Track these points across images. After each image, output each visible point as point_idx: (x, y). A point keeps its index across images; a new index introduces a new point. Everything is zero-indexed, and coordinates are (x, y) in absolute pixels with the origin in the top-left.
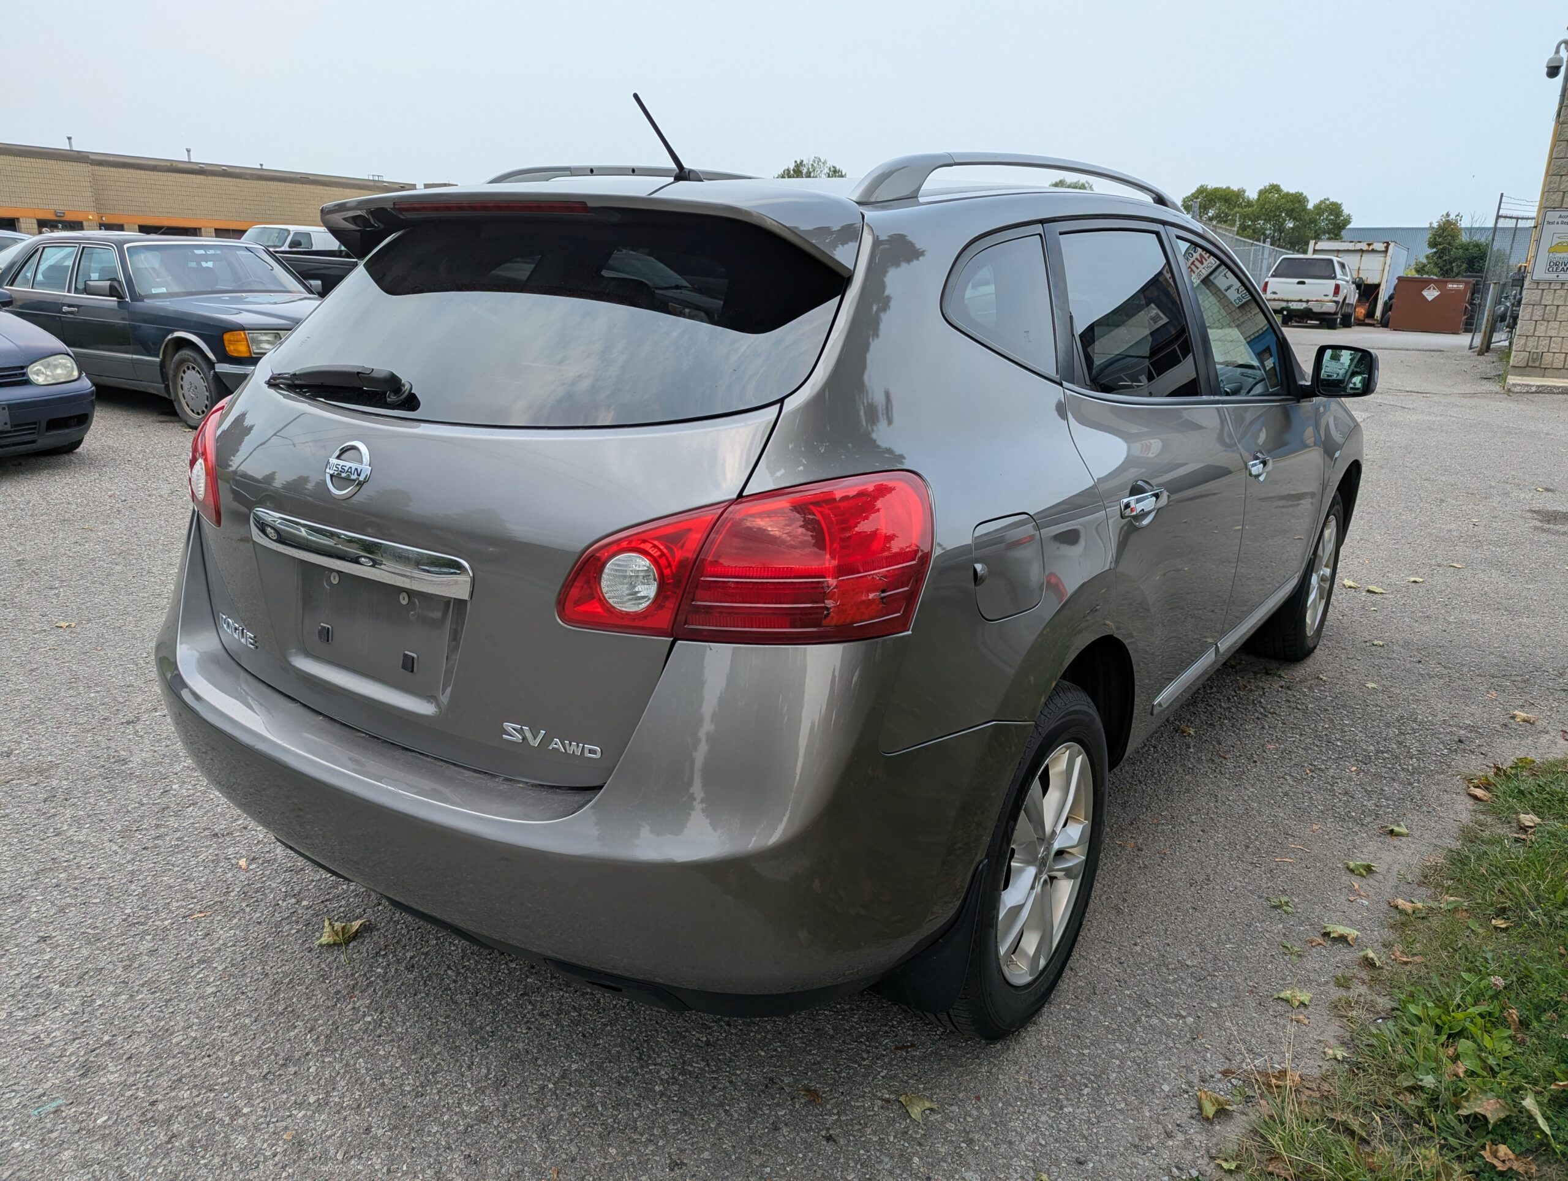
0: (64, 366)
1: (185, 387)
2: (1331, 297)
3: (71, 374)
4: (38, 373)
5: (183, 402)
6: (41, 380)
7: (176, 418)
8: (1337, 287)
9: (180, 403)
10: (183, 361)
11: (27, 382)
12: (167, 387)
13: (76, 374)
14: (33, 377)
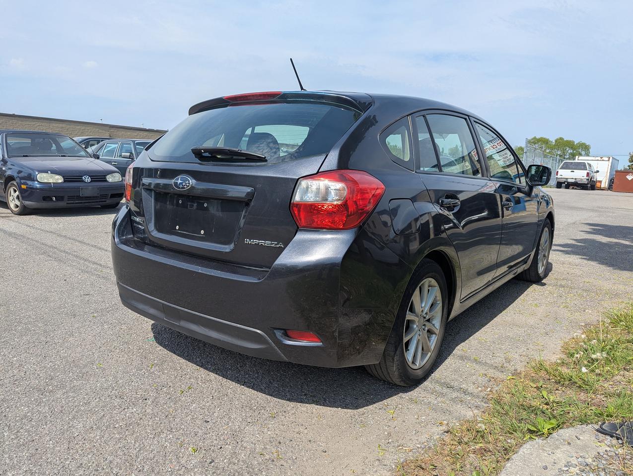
4: (109, 178)
8: (588, 174)
11: (106, 181)
13: (121, 179)
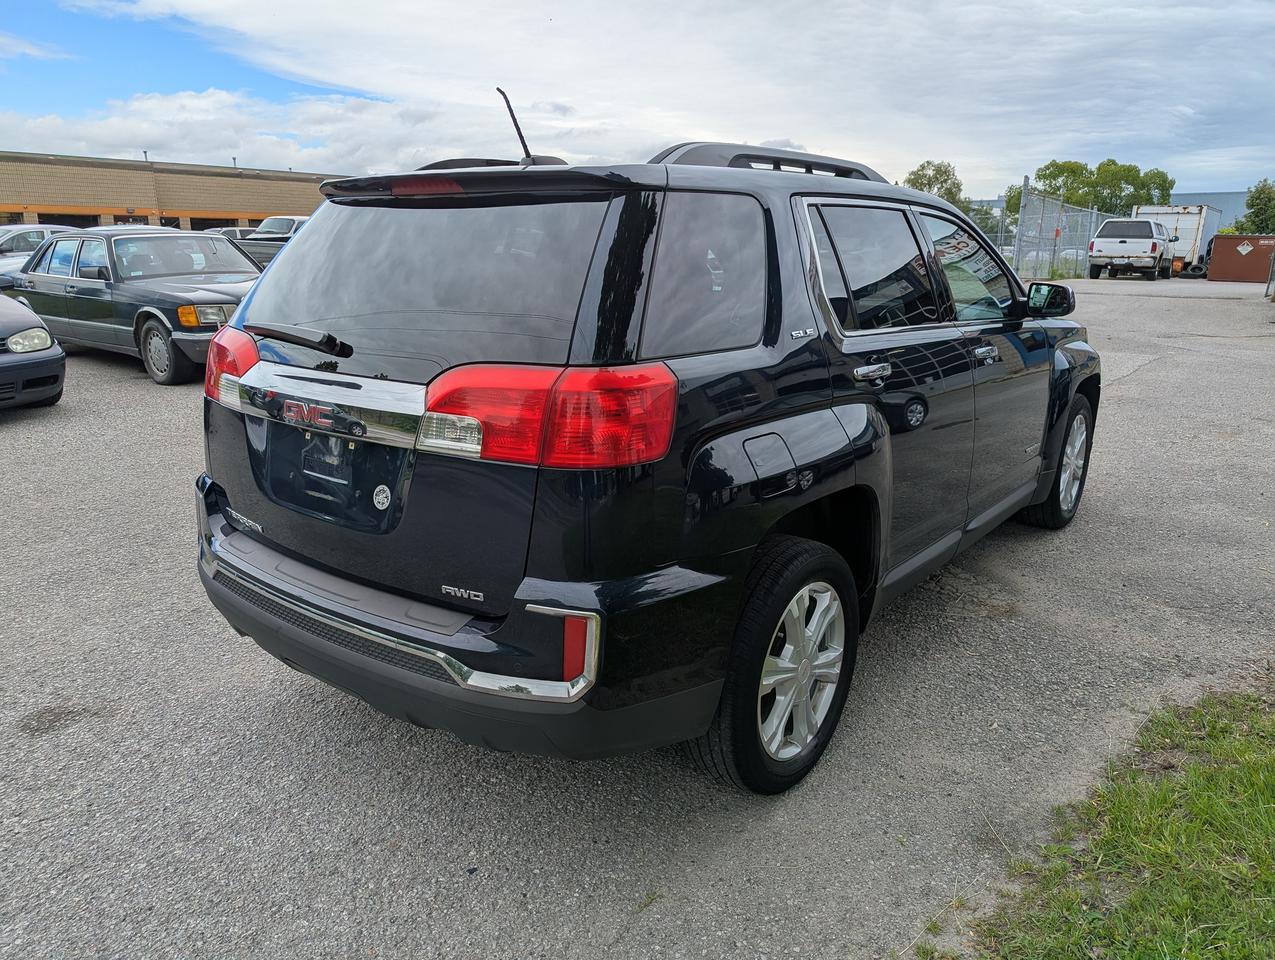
0: (39, 337)
1: (153, 350)
2: (1149, 253)
3: (46, 344)
4: (16, 343)
5: (151, 362)
6: (19, 348)
7: (144, 375)
8: (1154, 245)
9: (148, 362)
10: (149, 330)
11: (7, 351)
12: (140, 350)
13: (49, 342)
14: (13, 347)
